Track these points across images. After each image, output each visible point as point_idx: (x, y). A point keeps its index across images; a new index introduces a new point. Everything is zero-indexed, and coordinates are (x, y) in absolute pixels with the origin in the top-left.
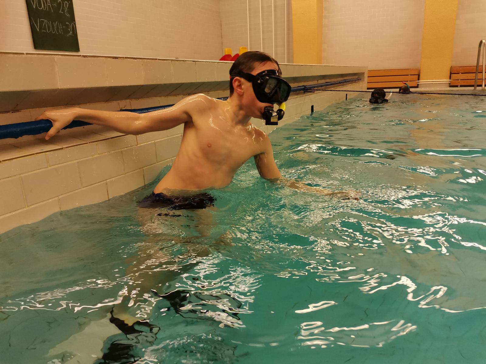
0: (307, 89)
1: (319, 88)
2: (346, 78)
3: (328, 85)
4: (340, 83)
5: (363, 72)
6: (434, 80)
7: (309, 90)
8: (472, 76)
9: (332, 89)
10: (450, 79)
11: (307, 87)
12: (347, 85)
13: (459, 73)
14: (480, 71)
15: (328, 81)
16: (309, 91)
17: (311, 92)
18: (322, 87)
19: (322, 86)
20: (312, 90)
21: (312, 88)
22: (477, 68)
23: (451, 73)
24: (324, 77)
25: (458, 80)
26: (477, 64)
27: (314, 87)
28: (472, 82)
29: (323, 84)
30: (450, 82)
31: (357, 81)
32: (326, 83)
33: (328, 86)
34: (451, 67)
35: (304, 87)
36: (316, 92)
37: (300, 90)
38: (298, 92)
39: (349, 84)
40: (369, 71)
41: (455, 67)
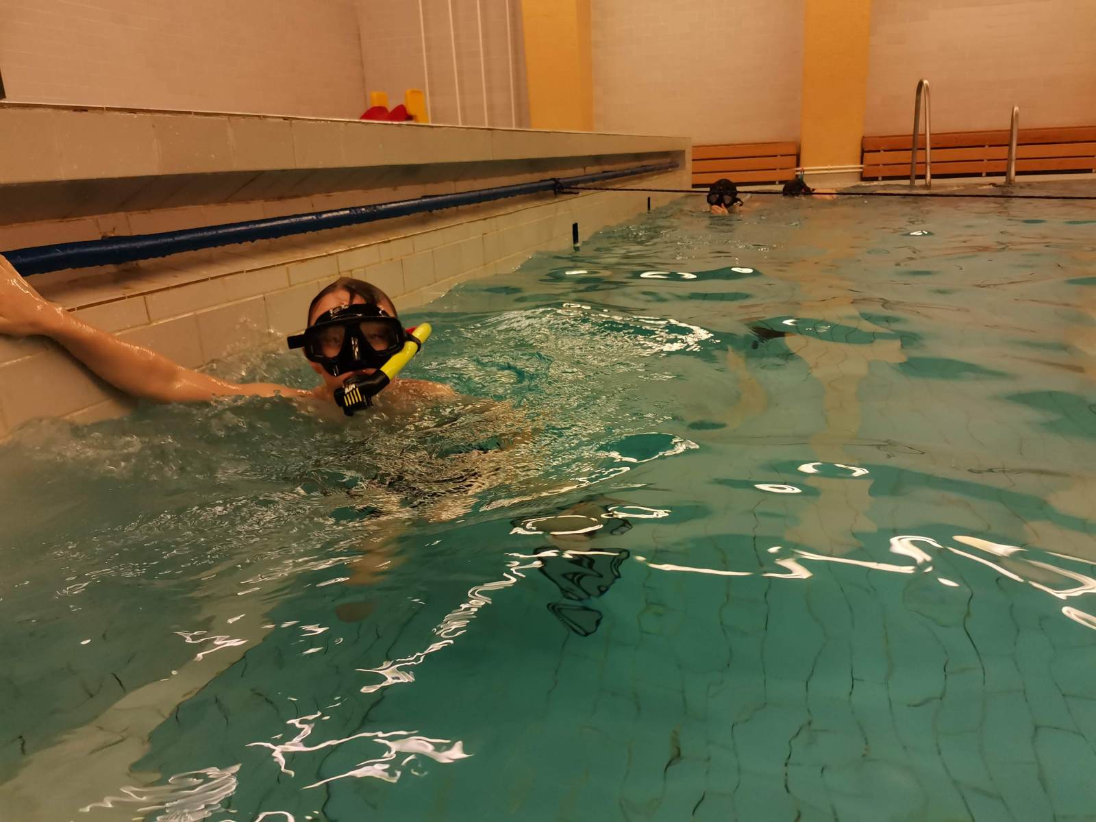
0: (562, 187)
1: (589, 184)
2: (645, 163)
3: (607, 178)
4: (633, 173)
5: (682, 149)
6: (830, 167)
7: (566, 188)
8: (905, 156)
9: (617, 186)
10: (862, 163)
11: (560, 181)
12: (650, 178)
13: (879, 151)
14: (920, 146)
15: (607, 168)
16: (565, 190)
17: (572, 193)
18: (596, 183)
19: (593, 180)
20: (572, 188)
21: (571, 183)
22: (914, 138)
23: (863, 152)
24: (598, 159)
25: (878, 165)
26: (914, 131)
27: (577, 182)
28: (905, 170)
29: (596, 176)
30: (861, 170)
31: (670, 170)
32: (604, 172)
33: (608, 181)
34: (864, 137)
35: (553, 182)
36: (582, 193)
37: (546, 188)
38: (541, 192)
39: (653, 175)
40: (693, 147)
41: (871, 137)
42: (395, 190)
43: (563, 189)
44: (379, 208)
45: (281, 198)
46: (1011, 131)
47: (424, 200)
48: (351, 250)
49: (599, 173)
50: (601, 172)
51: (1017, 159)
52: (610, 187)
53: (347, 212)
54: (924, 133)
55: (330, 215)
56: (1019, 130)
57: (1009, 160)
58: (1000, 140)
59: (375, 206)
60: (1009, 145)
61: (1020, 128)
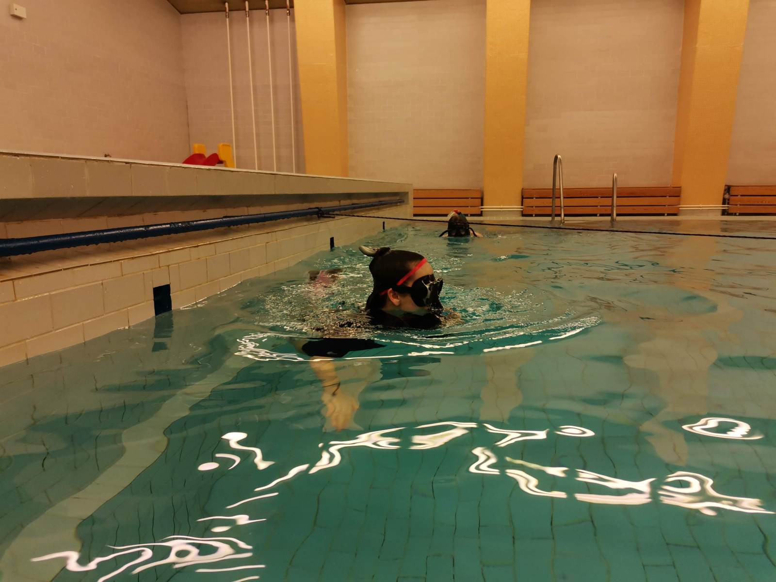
1: (343, 212)
2: (382, 199)
3: (355, 208)
4: (373, 206)
5: (407, 191)
6: (502, 207)
8: (548, 202)
9: (361, 214)
10: (522, 205)
11: (322, 209)
12: (385, 209)
13: (533, 198)
14: (557, 196)
15: (355, 201)
16: (325, 215)
17: (330, 217)
18: (347, 211)
19: (345, 209)
20: (330, 214)
21: (330, 211)
22: (553, 191)
23: (523, 198)
24: (349, 196)
25: (533, 207)
26: (553, 187)
27: (334, 211)
28: (548, 211)
29: (347, 207)
30: (522, 209)
31: (398, 204)
32: (353, 204)
33: (355, 210)
34: (523, 189)
35: (317, 210)
36: (337, 217)
37: (311, 214)
38: (309, 216)
39: (386, 207)
40: (414, 190)
41: (527, 189)
42: (204, 212)
43: (324, 214)
44: (192, 223)
45: (120, 215)
46: (613, 188)
47: (224, 219)
48: (170, 251)
49: (350, 205)
50: (351, 204)
51: (617, 206)
52: (355, 215)
53: (169, 226)
54: (559, 188)
55: (155, 227)
56: (618, 188)
57: (612, 206)
58: (606, 194)
59: (188, 222)
60: (612, 197)
61: (618, 187)
